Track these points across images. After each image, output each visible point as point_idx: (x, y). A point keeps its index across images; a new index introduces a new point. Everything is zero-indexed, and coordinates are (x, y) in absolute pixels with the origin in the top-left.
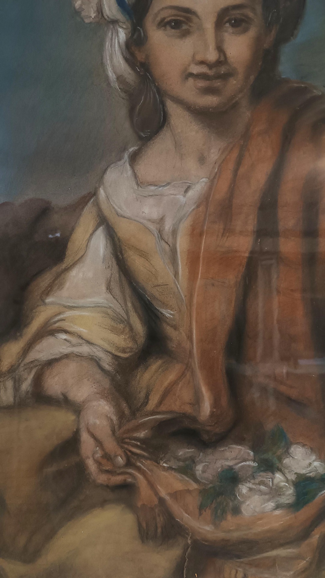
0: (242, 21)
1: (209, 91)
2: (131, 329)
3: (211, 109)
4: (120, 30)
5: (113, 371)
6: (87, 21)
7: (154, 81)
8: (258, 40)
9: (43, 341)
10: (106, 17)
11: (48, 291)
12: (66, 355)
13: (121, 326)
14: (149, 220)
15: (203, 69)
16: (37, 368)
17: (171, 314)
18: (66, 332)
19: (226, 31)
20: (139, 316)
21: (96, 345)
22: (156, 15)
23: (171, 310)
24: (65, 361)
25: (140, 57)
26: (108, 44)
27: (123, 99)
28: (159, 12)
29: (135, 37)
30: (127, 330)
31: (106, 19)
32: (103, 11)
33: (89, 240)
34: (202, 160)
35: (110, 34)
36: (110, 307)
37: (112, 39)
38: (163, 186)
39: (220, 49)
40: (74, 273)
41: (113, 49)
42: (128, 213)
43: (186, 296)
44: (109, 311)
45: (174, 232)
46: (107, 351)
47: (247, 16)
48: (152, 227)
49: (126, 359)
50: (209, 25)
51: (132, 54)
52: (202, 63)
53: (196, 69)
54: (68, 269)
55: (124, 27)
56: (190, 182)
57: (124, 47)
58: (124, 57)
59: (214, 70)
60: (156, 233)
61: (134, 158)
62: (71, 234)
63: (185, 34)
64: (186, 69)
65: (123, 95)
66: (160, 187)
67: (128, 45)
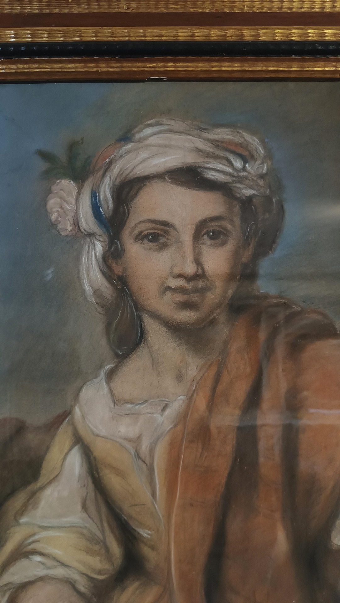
0: (220, 233)
1: (187, 306)
2: (107, 550)
3: (188, 325)
4: (97, 243)
5: (88, 593)
6: (63, 234)
7: (131, 295)
8: (236, 254)
9: (17, 564)
10: (83, 230)
11: (23, 511)
12: (40, 577)
13: (96, 548)
14: (126, 439)
15: (181, 283)
16: (11, 590)
17: (148, 534)
18: (41, 554)
19: (204, 244)
20: (115, 537)
21: (71, 567)
22: (134, 228)
23: (149, 530)
24: (40, 584)
25: (118, 270)
26: (84, 257)
27: (100, 313)
28: (136, 225)
29: (112, 249)
30: (103, 551)
31: (82, 232)
32: (80, 224)
33: (64, 459)
34: (179, 377)
35: (87, 247)
36: (86, 527)
37: (88, 253)
38: (140, 404)
39: (198, 262)
40: (48, 492)
41: (90, 262)
42: (103, 432)
43: (163, 516)
44: (85, 531)
45: (152, 452)
46: (83, 574)
47: (225, 229)
48: (128, 445)
49: (102, 581)
50: (187, 237)
51: (109, 267)
52: (180, 276)
53: (174, 283)
54: (42, 488)
55: (101, 239)
56: (167, 400)
57: (101, 260)
58: (101, 270)
59: (192, 283)
60: (133, 451)
61: (110, 375)
62: (46, 453)
63: (163, 247)
64: (164, 283)
65: (100, 309)
66: (137, 405)
67: (105, 258)
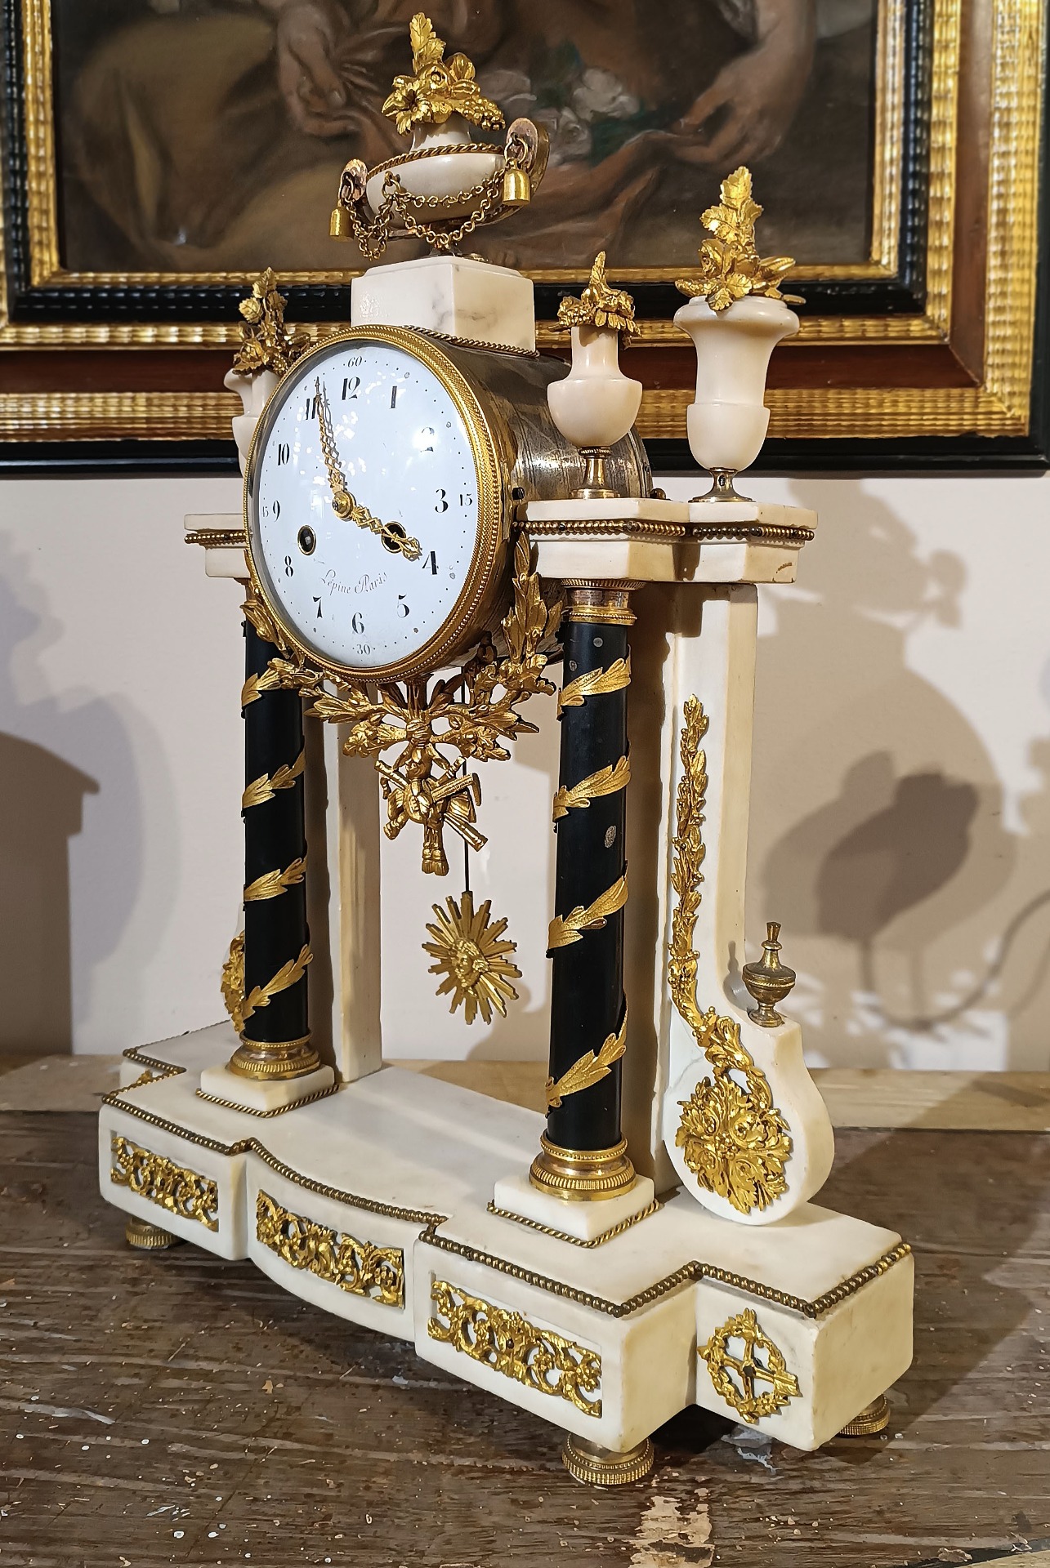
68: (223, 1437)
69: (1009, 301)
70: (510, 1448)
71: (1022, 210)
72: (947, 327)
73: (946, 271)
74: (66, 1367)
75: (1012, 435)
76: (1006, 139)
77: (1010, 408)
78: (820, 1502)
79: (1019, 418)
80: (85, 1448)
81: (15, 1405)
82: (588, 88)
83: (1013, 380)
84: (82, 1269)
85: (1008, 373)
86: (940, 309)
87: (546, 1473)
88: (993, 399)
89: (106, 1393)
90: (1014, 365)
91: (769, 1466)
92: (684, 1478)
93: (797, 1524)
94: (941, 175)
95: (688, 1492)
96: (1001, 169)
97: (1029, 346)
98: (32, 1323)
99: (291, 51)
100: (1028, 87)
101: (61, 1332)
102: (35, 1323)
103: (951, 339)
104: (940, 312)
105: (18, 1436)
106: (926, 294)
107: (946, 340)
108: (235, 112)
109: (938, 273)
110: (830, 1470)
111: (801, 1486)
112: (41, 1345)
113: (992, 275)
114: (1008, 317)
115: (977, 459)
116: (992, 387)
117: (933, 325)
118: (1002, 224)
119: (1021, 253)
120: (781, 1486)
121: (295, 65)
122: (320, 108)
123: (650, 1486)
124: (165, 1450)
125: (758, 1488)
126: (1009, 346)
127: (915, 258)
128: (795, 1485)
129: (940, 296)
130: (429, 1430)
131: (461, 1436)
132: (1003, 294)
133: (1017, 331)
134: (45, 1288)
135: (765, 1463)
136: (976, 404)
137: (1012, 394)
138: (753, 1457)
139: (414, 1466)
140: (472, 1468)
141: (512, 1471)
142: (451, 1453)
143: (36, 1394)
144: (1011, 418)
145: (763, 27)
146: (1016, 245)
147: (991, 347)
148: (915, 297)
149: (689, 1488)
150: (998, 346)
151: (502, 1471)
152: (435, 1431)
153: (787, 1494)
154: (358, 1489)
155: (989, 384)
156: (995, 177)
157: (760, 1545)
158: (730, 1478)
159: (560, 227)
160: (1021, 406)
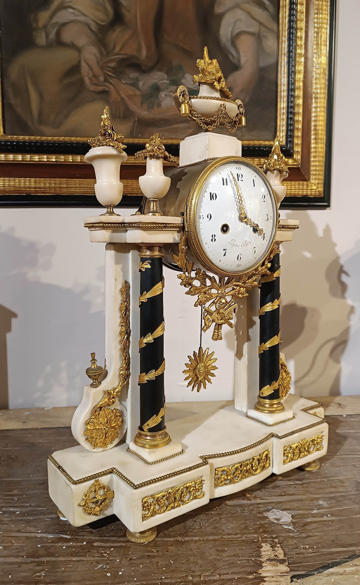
2: (106, 9)
5: (97, 31)
9: (60, 12)
12: (72, 20)
13: (100, 7)
16: (57, 26)
17: (126, 3)
18: (72, 8)
20: (110, 3)
21: (88, 16)
24: (72, 24)
30: (103, 10)
46: (94, 20)
49: (103, 25)
68: (112, 539)
69: (317, 154)
70: (209, 532)
71: (321, 125)
72: (300, 162)
73: (300, 144)
74: (47, 519)
75: (318, 197)
76: (316, 102)
77: (318, 188)
78: (313, 540)
79: (320, 191)
80: (64, 547)
81: (33, 535)
82: (186, 80)
83: (319, 179)
84: (40, 484)
85: (317, 177)
86: (298, 156)
87: (224, 539)
88: (313, 185)
89: (64, 527)
90: (319, 175)
91: (294, 530)
92: (269, 536)
93: (310, 548)
94: (298, 113)
95: (272, 541)
96: (315, 112)
97: (323, 168)
98: (29, 505)
99: (85, 61)
100: (323, 86)
101: (41, 507)
102: (30, 505)
103: (301, 166)
104: (297, 157)
105: (38, 546)
106: (294, 151)
107: (299, 166)
108: (66, 82)
109: (297, 144)
110: (313, 529)
111: (306, 535)
112: (35, 512)
113: (313, 146)
114: (317, 159)
115: (307, 204)
116: (313, 181)
117: (295, 160)
118: (315, 130)
119: (321, 139)
120: (300, 536)
121: (87, 67)
122: (95, 82)
123: (259, 540)
124: (92, 546)
125: (293, 537)
126: (317, 168)
127: (291, 139)
128: (304, 535)
129: (298, 152)
130: (181, 529)
131: (192, 530)
132: (316, 152)
133: (320, 164)
134: (30, 492)
135: (292, 529)
136: (308, 186)
137: (318, 183)
138: (288, 527)
139: (180, 542)
140: (199, 540)
141: (213, 540)
142: (191, 536)
143: (39, 530)
144: (318, 191)
145: (242, 62)
146: (320, 137)
147: (312, 168)
148: (291, 152)
149: (272, 540)
150: (314, 168)
151: (210, 540)
152: (182, 529)
153: (303, 538)
154: (164, 551)
155: (311, 180)
156: (313, 115)
157: (301, 556)
158: (283, 535)
159: (177, 126)
160: (321, 187)
